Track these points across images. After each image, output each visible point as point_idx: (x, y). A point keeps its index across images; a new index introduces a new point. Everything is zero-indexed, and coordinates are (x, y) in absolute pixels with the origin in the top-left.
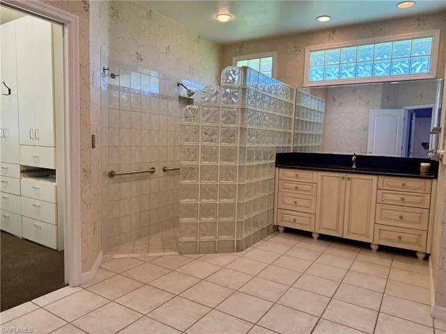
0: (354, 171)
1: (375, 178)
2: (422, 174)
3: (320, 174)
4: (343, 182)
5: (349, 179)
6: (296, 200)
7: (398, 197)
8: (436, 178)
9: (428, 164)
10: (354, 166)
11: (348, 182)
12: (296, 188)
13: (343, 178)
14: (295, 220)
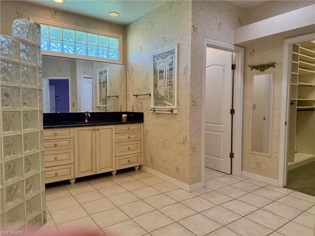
0: (86, 124)
1: (113, 127)
2: (124, 121)
3: (76, 129)
4: (94, 132)
5: (98, 130)
6: (55, 156)
7: (126, 137)
8: (143, 122)
9: (126, 115)
10: (86, 121)
11: (97, 132)
12: (56, 145)
13: (94, 130)
14: (56, 174)
